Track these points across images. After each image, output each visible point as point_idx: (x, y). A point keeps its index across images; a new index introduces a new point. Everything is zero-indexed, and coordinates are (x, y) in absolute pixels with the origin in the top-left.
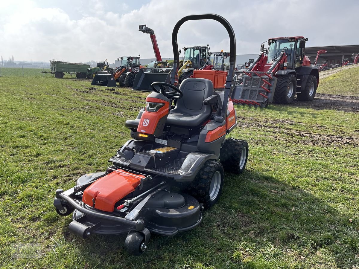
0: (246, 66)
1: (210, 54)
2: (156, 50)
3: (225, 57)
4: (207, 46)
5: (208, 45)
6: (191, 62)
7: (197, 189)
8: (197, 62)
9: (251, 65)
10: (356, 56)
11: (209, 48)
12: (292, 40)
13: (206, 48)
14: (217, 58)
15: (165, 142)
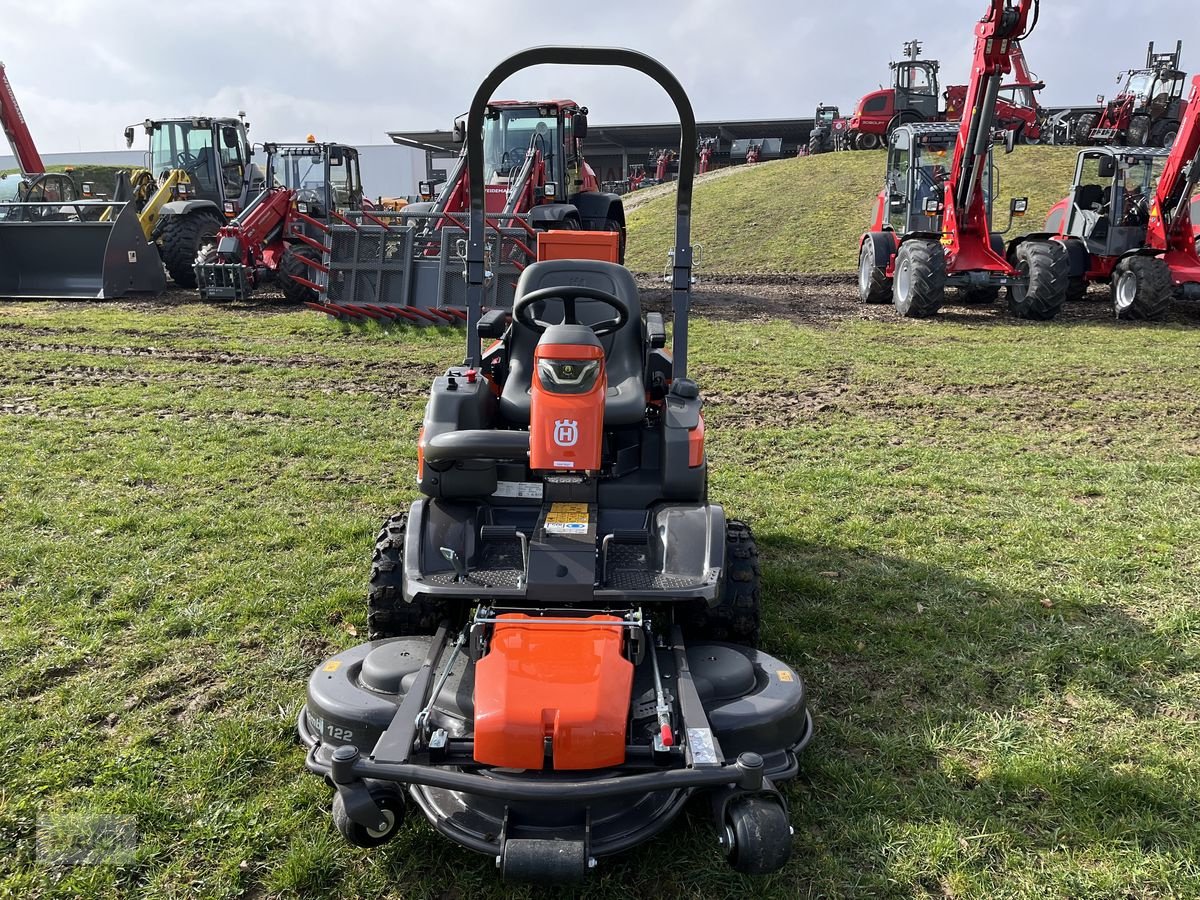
0: (423, 193)
1: (272, 150)
2: (13, 127)
3: (335, 161)
4: (239, 118)
5: (242, 115)
6: (187, 177)
7: (730, 617)
8: (213, 178)
9: (441, 190)
10: (661, 157)
11: (247, 125)
12: (548, 111)
13: (235, 123)
14: (295, 163)
15: (534, 490)
